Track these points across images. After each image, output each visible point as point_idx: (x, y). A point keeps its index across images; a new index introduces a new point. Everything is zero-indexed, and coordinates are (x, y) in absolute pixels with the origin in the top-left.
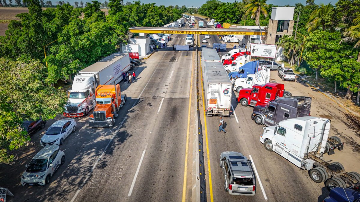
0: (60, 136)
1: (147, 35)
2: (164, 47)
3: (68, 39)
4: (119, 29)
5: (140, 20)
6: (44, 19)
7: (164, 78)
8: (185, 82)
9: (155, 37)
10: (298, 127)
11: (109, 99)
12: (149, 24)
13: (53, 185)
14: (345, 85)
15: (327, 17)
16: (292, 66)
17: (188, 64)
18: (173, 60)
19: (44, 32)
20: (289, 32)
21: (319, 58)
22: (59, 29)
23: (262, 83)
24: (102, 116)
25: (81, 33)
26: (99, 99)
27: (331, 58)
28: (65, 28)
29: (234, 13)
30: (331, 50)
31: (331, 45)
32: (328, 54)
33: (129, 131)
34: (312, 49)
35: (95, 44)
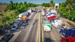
0: (17, 24)
1: (31, 9)
2: (34, 11)
3: (17, 8)
4: (26, 8)
5: (30, 6)
6: (13, 5)
7: (34, 16)
8: (38, 17)
9: (33, 9)
10: (57, 21)
11: (25, 18)
12: (31, 7)
13: (17, 30)
14: (67, 16)
15: (64, 5)
16: (59, 14)
17: (39, 14)
18: (36, 13)
19: (13, 7)
20: (58, 8)
21: (62, 12)
22: (16, 7)
23: (52, 16)
24: (24, 21)
25: (20, 7)
26: (23, 18)
27: (64, 12)
28: (17, 6)
29: (48, 5)
30: (64, 10)
31: (64, 9)
32: (64, 11)
33: (29, 23)
34: (61, 10)
35: (22, 10)
